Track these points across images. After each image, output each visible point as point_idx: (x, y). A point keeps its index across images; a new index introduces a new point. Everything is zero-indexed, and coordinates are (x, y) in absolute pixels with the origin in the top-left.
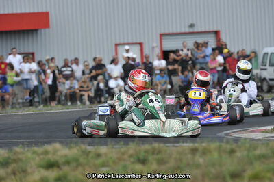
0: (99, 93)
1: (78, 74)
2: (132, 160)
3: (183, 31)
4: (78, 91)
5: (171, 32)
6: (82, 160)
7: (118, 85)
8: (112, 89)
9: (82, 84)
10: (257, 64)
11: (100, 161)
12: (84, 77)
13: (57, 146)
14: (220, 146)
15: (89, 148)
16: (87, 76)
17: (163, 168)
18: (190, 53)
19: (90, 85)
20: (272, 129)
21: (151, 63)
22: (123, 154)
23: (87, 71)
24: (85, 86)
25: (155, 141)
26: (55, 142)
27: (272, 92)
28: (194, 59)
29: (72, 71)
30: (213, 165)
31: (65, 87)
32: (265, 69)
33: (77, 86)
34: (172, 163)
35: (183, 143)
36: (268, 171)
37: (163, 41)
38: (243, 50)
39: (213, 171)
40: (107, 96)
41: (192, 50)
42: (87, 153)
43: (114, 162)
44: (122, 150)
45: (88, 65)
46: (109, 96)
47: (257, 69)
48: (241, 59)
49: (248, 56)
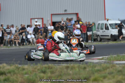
0: (23, 41)
1: (13, 32)
3: (62, 13)
4: (13, 40)
5: (56, 13)
6: (16, 71)
7: (32, 37)
8: (29, 39)
9: (15, 37)
10: (95, 29)
11: (24, 72)
12: (16, 33)
13: (5, 65)
14: (79, 66)
15: (19, 66)
16: (17, 33)
17: (53, 75)
18: (65, 23)
19: (19, 37)
20: (102, 58)
21: (47, 27)
22: (35, 69)
23: (18, 31)
24: (17, 37)
25: (50, 63)
26: (4, 63)
27: (102, 41)
28: (67, 26)
29: (11, 30)
30: (76, 74)
31: (7, 38)
32: (99, 31)
33: (13, 37)
34: (57, 73)
35: (62, 64)
36: (101, 77)
37: (52, 17)
38: (89, 22)
39: (76, 77)
40: (27, 42)
42: (18, 68)
43: (31, 73)
44: (35, 67)
45: (18, 28)
46: (28, 42)
47: (95, 30)
48: (88, 26)
49: (91, 25)
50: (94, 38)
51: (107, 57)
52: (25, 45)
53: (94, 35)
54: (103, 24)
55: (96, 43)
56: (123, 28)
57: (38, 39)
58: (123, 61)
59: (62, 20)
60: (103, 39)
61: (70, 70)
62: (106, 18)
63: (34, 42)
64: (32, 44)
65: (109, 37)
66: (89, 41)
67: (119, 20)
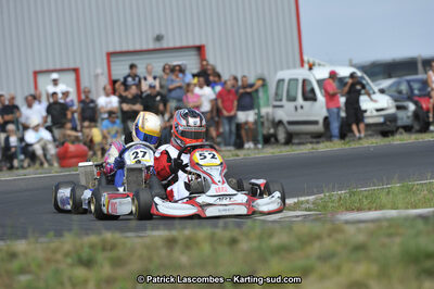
0: (10, 153)
2: (69, 260)
3: (144, 48)
5: (124, 49)
7: (40, 140)
8: (31, 145)
10: (268, 99)
11: (15, 265)
14: (213, 235)
17: (120, 272)
18: (157, 83)
20: (295, 203)
21: (93, 101)
22: (55, 251)
25: (108, 229)
27: (293, 144)
28: (164, 92)
30: (203, 265)
32: (281, 106)
34: (135, 266)
35: (153, 229)
37: (112, 64)
38: (244, 76)
40: (22, 157)
41: (161, 78)
43: (39, 266)
44: (53, 245)
46: (26, 157)
47: (267, 105)
48: (241, 91)
49: (251, 86)
50: (265, 132)
51: (311, 198)
52: (17, 168)
53: (263, 123)
54: (297, 80)
55: (272, 151)
56: (363, 92)
57: (63, 144)
58: (370, 209)
59: (149, 72)
60: (298, 134)
61: (182, 253)
62: (306, 58)
63: (48, 157)
64: (42, 164)
65: (320, 128)
66: (246, 146)
67: (352, 65)
